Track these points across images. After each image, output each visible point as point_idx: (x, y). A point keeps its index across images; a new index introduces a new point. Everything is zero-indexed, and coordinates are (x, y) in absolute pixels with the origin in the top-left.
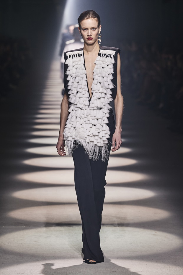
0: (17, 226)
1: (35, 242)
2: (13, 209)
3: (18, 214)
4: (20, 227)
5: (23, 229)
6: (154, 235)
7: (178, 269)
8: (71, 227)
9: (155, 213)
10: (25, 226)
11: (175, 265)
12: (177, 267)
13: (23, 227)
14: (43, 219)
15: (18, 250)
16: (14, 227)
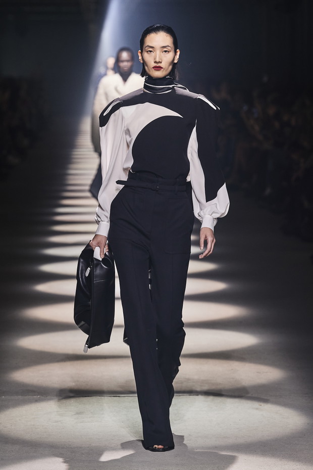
0: (26, 396)
1: (57, 422)
2: (18, 367)
3: (27, 376)
4: (30, 397)
5: (36, 401)
6: (257, 409)
7: (298, 467)
8: (118, 397)
9: (258, 372)
10: (39, 396)
11: (294, 460)
12: (297, 464)
13: (35, 397)
14: (70, 383)
15: (27, 437)
16: (20, 397)
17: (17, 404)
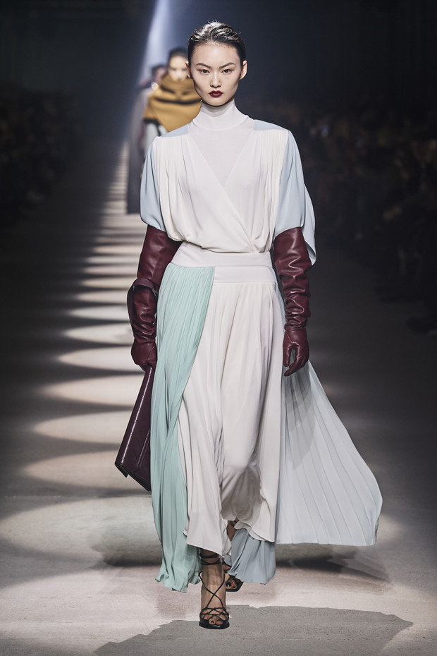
0: (43, 495)
1: (82, 529)
5: (57, 502)
13: (55, 497)
16: (35, 497)
17: (31, 506)
